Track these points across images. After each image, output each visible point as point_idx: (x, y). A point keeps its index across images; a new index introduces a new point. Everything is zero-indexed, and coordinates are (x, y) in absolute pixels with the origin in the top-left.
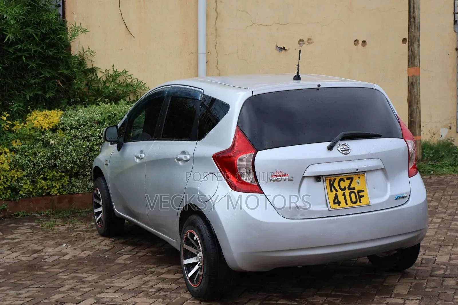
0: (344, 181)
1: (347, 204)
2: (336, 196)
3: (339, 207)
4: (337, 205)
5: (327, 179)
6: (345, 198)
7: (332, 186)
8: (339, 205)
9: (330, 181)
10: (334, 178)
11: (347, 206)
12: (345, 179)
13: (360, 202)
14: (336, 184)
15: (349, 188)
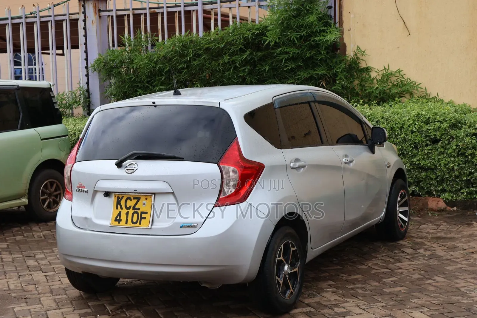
0: (131, 200)
1: (126, 223)
2: (120, 214)
3: (119, 224)
4: (118, 222)
5: (115, 196)
6: (127, 217)
7: (118, 203)
8: (119, 223)
9: (118, 198)
10: (122, 196)
11: (126, 225)
12: (132, 198)
13: (140, 224)
14: (123, 202)
15: (134, 208)
